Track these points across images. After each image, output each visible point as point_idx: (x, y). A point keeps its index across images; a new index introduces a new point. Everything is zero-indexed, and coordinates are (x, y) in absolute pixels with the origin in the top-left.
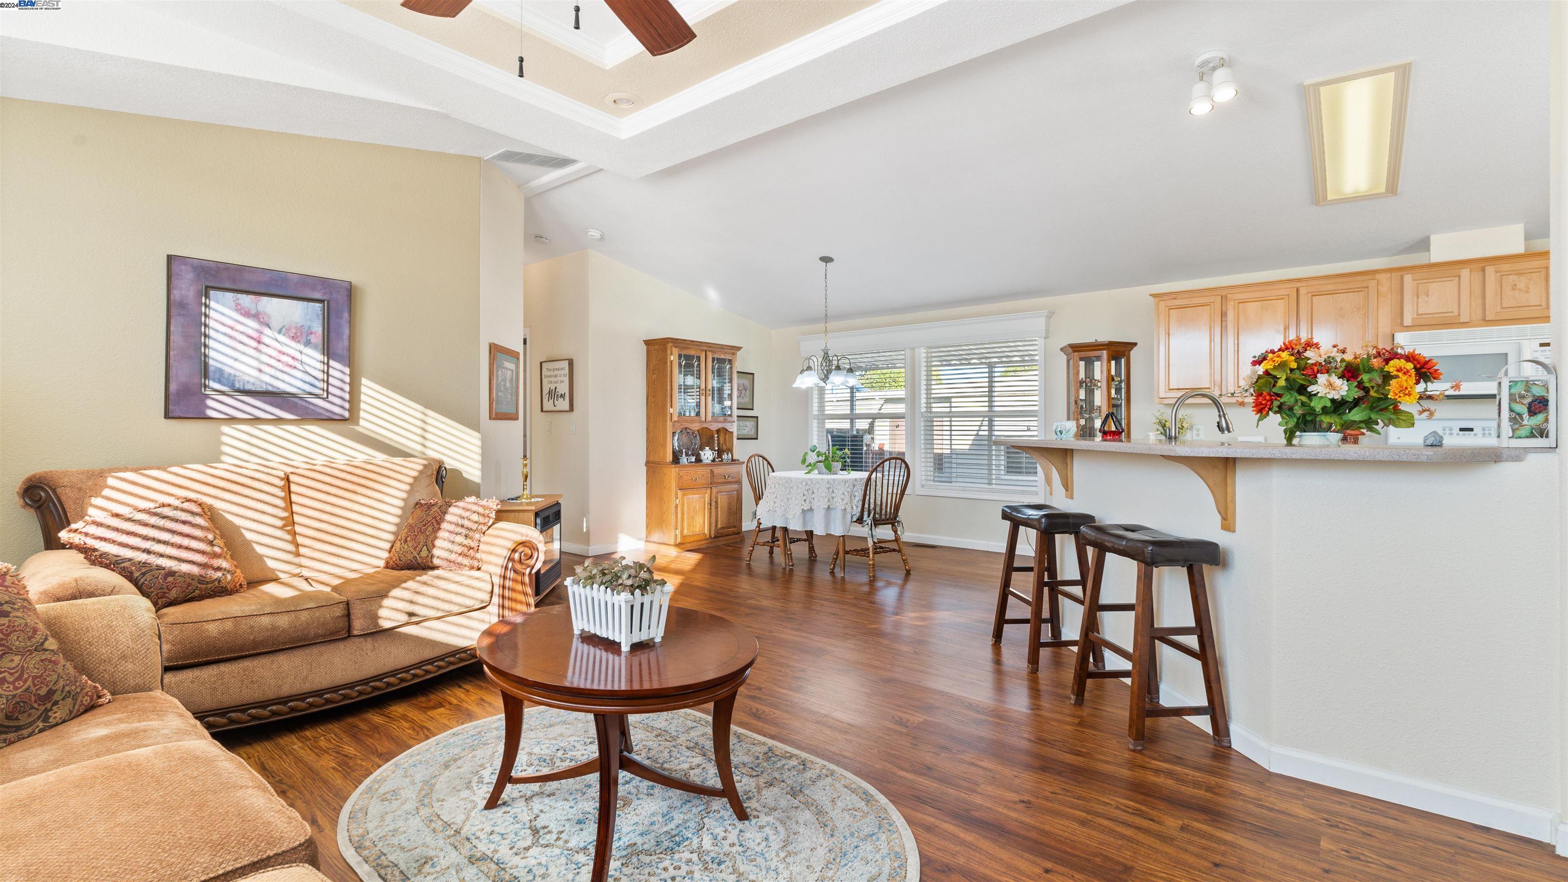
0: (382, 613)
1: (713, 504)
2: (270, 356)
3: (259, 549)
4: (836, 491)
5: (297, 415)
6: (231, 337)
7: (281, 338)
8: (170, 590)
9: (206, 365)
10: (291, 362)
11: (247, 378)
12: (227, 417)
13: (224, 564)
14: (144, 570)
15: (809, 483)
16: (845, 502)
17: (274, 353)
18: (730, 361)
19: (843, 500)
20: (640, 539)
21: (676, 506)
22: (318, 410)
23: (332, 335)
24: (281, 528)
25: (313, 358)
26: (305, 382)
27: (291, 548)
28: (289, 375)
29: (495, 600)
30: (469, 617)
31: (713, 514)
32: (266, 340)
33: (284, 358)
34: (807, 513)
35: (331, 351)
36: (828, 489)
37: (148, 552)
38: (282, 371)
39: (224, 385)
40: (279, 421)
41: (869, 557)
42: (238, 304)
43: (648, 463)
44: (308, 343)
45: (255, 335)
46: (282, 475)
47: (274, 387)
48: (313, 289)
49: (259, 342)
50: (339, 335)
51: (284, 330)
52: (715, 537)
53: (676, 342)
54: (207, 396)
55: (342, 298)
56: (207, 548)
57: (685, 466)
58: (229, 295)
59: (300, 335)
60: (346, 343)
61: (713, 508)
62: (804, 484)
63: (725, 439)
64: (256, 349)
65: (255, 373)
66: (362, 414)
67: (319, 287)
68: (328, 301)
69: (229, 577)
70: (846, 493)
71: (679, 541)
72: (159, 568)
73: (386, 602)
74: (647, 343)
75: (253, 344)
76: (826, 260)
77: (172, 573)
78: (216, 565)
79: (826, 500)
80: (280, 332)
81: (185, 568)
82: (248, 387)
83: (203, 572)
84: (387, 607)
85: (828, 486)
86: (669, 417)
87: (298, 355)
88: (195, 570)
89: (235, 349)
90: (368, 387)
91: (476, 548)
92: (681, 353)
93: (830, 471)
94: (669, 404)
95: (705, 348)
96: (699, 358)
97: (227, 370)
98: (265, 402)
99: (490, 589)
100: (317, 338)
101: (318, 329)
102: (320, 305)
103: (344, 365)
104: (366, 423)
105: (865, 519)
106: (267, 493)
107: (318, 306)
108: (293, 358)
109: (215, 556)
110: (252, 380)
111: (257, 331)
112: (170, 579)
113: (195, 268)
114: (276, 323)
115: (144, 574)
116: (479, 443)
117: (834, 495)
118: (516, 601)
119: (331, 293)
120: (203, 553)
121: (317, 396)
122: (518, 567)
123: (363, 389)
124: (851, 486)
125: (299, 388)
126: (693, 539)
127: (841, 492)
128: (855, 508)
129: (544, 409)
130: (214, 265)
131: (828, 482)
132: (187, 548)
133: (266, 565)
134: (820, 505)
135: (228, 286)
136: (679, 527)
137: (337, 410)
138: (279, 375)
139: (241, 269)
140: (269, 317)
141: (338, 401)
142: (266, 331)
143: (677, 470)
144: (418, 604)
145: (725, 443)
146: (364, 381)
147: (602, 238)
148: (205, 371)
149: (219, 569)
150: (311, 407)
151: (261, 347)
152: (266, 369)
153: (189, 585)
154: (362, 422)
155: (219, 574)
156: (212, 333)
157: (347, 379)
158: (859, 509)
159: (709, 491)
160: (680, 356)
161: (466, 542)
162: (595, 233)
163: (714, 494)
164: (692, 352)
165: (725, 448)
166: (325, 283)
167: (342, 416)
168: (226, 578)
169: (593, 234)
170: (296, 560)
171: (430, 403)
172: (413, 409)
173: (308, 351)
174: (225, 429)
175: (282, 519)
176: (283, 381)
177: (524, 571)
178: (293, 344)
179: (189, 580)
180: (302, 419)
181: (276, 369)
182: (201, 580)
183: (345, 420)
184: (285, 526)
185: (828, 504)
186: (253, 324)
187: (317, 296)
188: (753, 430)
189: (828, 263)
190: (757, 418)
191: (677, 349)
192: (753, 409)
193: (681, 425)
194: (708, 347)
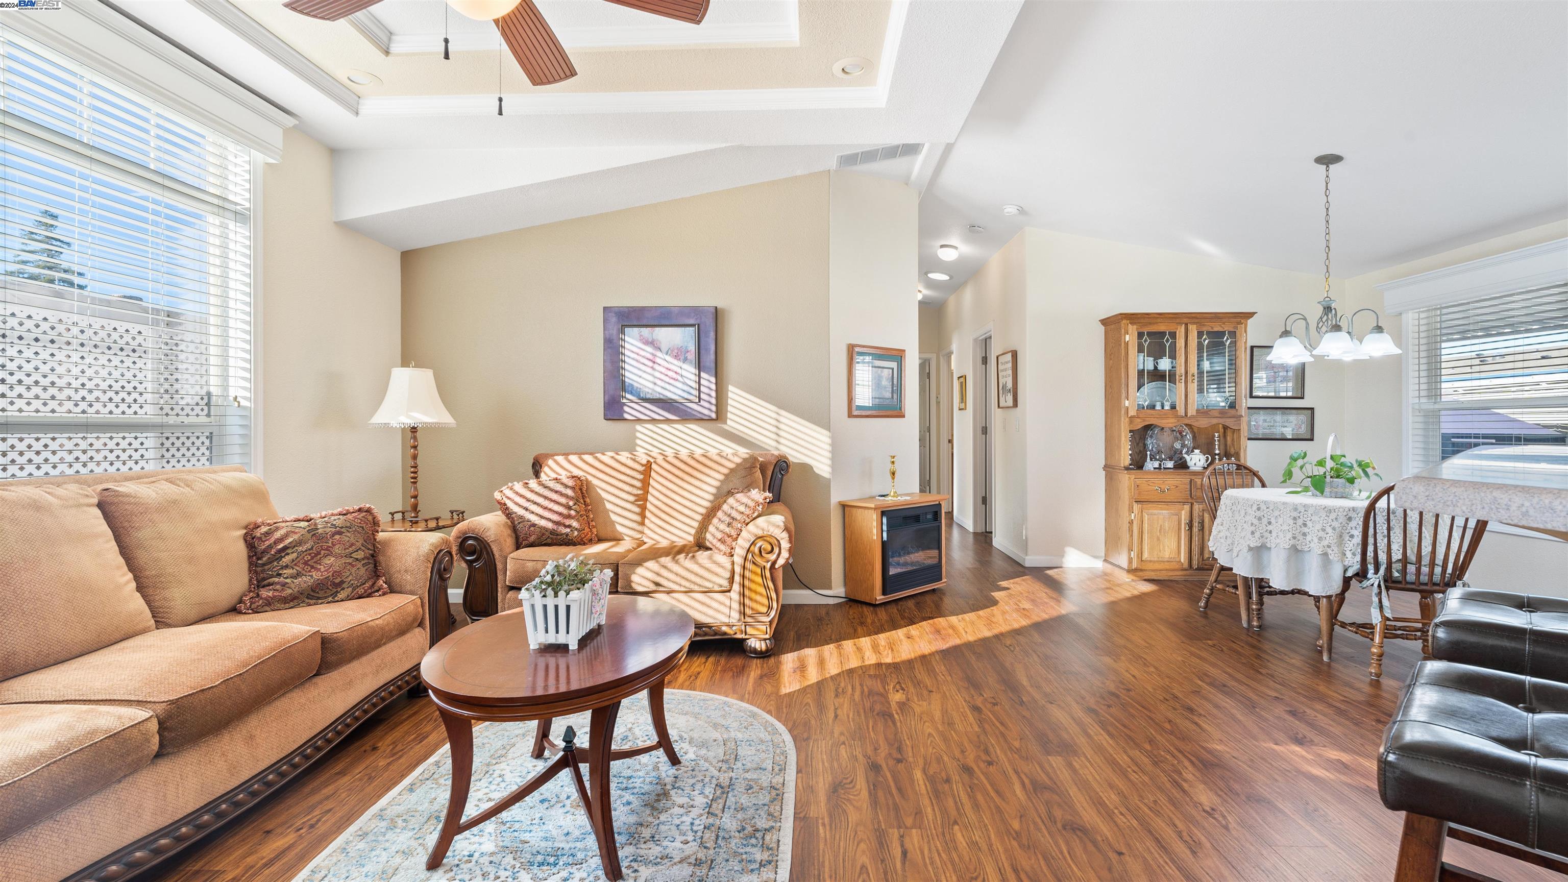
0: (635, 578)
1: (1196, 524)
2: (661, 373)
3: (613, 517)
4: (1309, 524)
5: (679, 417)
6: (637, 361)
7: (668, 358)
8: (531, 536)
9: (623, 382)
10: (675, 376)
11: (647, 390)
12: (634, 418)
13: (575, 524)
14: (520, 520)
15: (1263, 507)
16: (1326, 543)
17: (663, 370)
18: (1233, 334)
19: (1320, 539)
20: (1095, 557)
21: (1131, 523)
22: (694, 412)
23: (702, 352)
24: (632, 503)
25: (689, 371)
26: (684, 391)
27: (638, 518)
28: (673, 386)
29: (736, 587)
30: (712, 598)
31: (1196, 539)
32: (658, 360)
33: (670, 374)
34: (1259, 551)
35: (702, 365)
36: (1295, 519)
37: (526, 509)
38: (669, 384)
39: (634, 395)
40: (667, 421)
41: (1372, 640)
42: (641, 336)
43: (1106, 467)
44: (685, 360)
45: (651, 357)
46: (644, 462)
47: (664, 395)
48: (688, 316)
49: (654, 362)
50: (707, 350)
51: (669, 351)
52: (1199, 569)
53: (1132, 318)
54: (624, 404)
55: (709, 322)
56: (565, 511)
57: (1149, 472)
58: (636, 330)
59: (679, 354)
60: (713, 357)
61: (1195, 530)
62: (1255, 507)
63: (1233, 440)
64: (652, 368)
65: (651, 385)
66: (729, 415)
67: (693, 314)
68: (698, 325)
69: (576, 533)
70: (1329, 530)
71: (1134, 566)
72: (529, 521)
73: (640, 570)
74: (1104, 322)
75: (650, 364)
76: (1328, 160)
77: (534, 525)
78: (567, 523)
79: (1289, 535)
80: (667, 354)
81: (543, 523)
82: (648, 396)
83: (555, 527)
84: (639, 575)
85: (1295, 514)
86: (1123, 412)
87: (679, 370)
88: (550, 525)
89: (639, 369)
90: (734, 394)
91: (735, 536)
92: (1141, 330)
93: (1322, 493)
94: (1124, 395)
95: (1186, 320)
96: (1173, 335)
97: (635, 385)
98: (658, 407)
99: (728, 575)
100: (692, 356)
101: (692, 347)
102: (693, 328)
103: (711, 375)
104: (733, 423)
105: (1369, 576)
106: (628, 476)
107: (692, 329)
108: (676, 372)
109: (569, 517)
110: (650, 391)
111: (653, 354)
112: (532, 529)
113: (616, 313)
114: (664, 348)
115: (519, 523)
116: (829, 441)
117: (1305, 530)
118: (756, 592)
119: (701, 318)
120: (560, 514)
121: (691, 402)
122: (759, 560)
123: (730, 395)
124: (1342, 519)
125: (679, 396)
126: (1157, 566)
127: (1319, 527)
128: (1349, 554)
129: (1001, 405)
130: (626, 310)
131: (1296, 509)
132: (550, 510)
133: (616, 528)
134: (1280, 542)
135: (635, 323)
136: (1135, 548)
137: (706, 412)
138: (667, 386)
139: (643, 309)
140: (660, 343)
141: (707, 405)
142: (659, 354)
143: (1133, 477)
144: (663, 577)
145: (1233, 444)
146: (731, 388)
147: (1022, 211)
148: (624, 386)
149: (569, 526)
150: (689, 410)
151: (656, 366)
152: (659, 382)
153: (543, 534)
154: (729, 422)
155: (568, 530)
156: (627, 359)
157: (714, 387)
158: (1358, 558)
159: (1187, 507)
160: (1140, 335)
161: (727, 530)
162: (1011, 210)
163: (1195, 514)
164: (1161, 328)
165: (1232, 451)
166: (696, 311)
167: (710, 416)
168: (573, 533)
169: (1010, 210)
170: (639, 528)
171: (781, 405)
172: (768, 410)
173: (685, 366)
174: (638, 427)
175: (635, 495)
176: (670, 391)
177: (765, 564)
178: (675, 362)
179: (543, 531)
180: (683, 420)
181: (665, 382)
182: (553, 532)
183: (712, 420)
184: (636, 501)
185: (1292, 542)
186: (649, 349)
187: (692, 322)
188: (1303, 427)
189: (1330, 166)
190: (1312, 409)
191: (1135, 327)
192: (1303, 398)
193: (1144, 421)
194: (1189, 318)
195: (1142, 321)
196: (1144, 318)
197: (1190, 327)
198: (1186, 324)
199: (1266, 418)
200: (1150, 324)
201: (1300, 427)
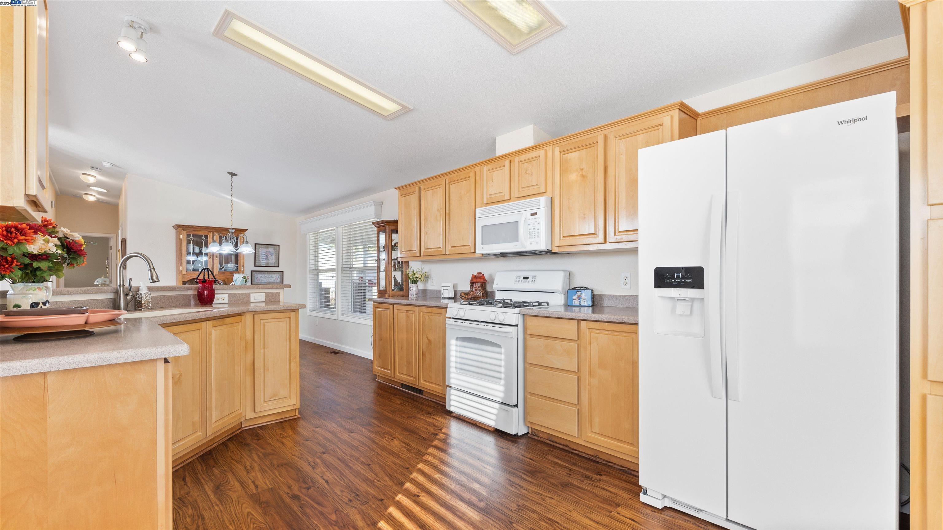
53: (185, 227)
74: (175, 227)
76: (233, 174)
86: (180, 272)
92: (189, 233)
94: (179, 264)
95: (213, 230)
96: (206, 237)
147: (115, 166)
160: (188, 236)
164: (200, 233)
188: (279, 279)
189: (233, 176)
190: (283, 272)
191: (185, 231)
192: (278, 267)
193: (191, 277)
194: (215, 229)
195: (189, 229)
196: (190, 228)
197: (215, 233)
198: (213, 232)
199: (262, 275)
200: (194, 231)
201: (277, 279)
